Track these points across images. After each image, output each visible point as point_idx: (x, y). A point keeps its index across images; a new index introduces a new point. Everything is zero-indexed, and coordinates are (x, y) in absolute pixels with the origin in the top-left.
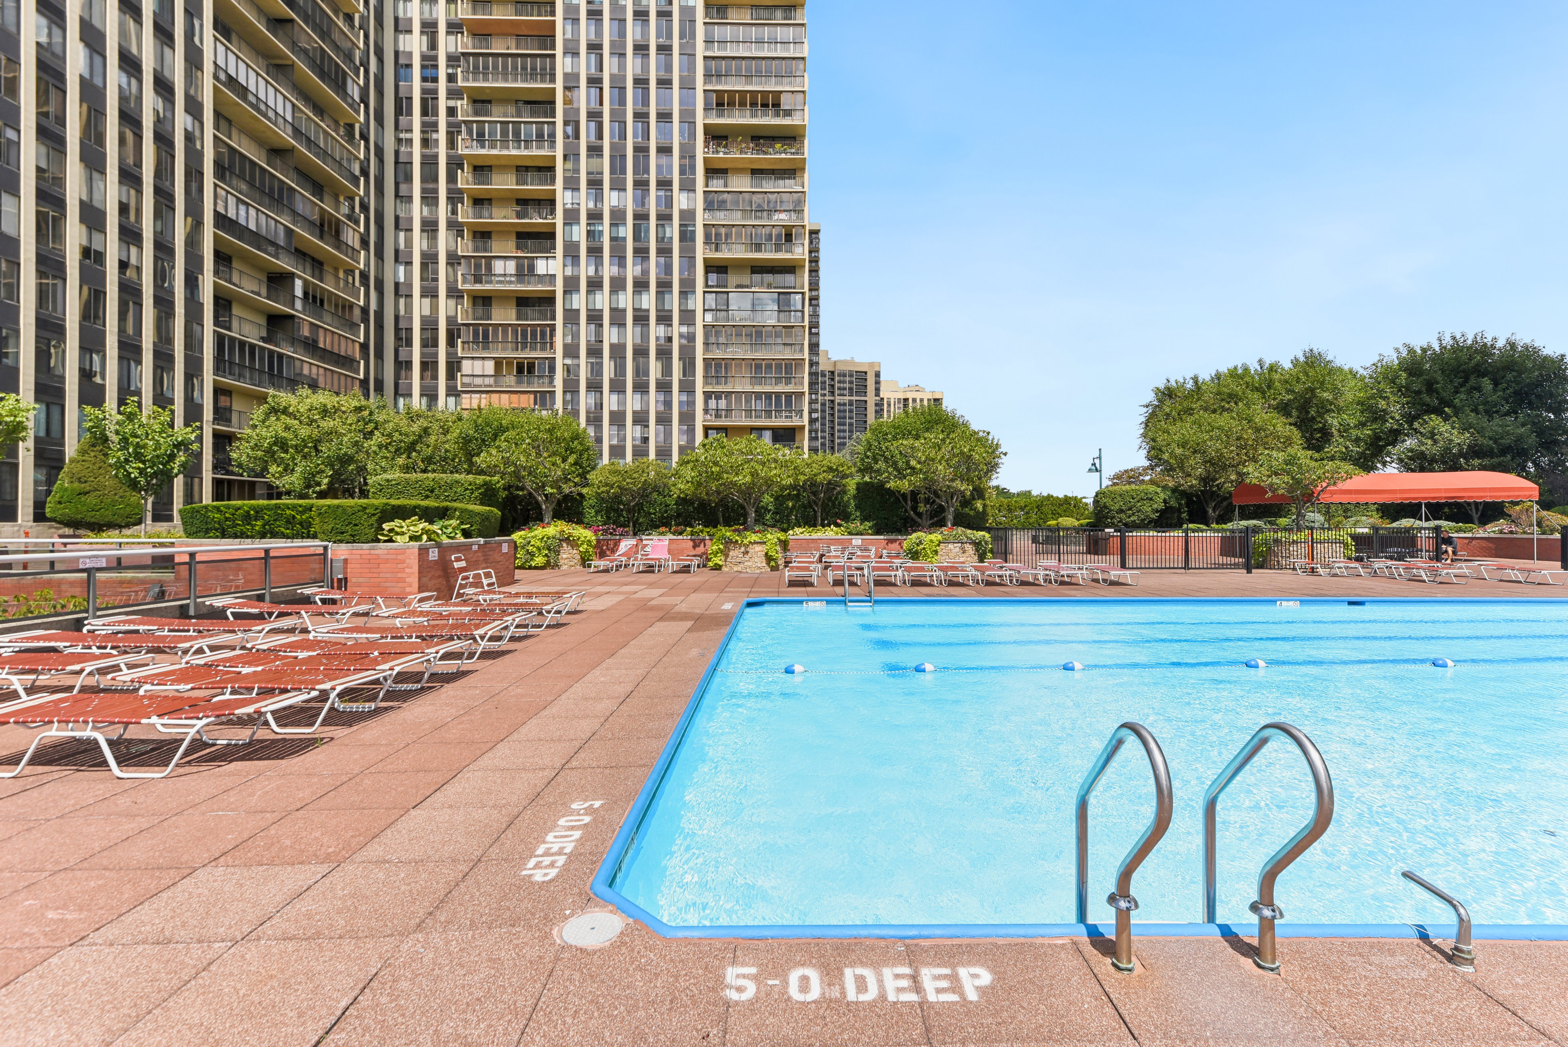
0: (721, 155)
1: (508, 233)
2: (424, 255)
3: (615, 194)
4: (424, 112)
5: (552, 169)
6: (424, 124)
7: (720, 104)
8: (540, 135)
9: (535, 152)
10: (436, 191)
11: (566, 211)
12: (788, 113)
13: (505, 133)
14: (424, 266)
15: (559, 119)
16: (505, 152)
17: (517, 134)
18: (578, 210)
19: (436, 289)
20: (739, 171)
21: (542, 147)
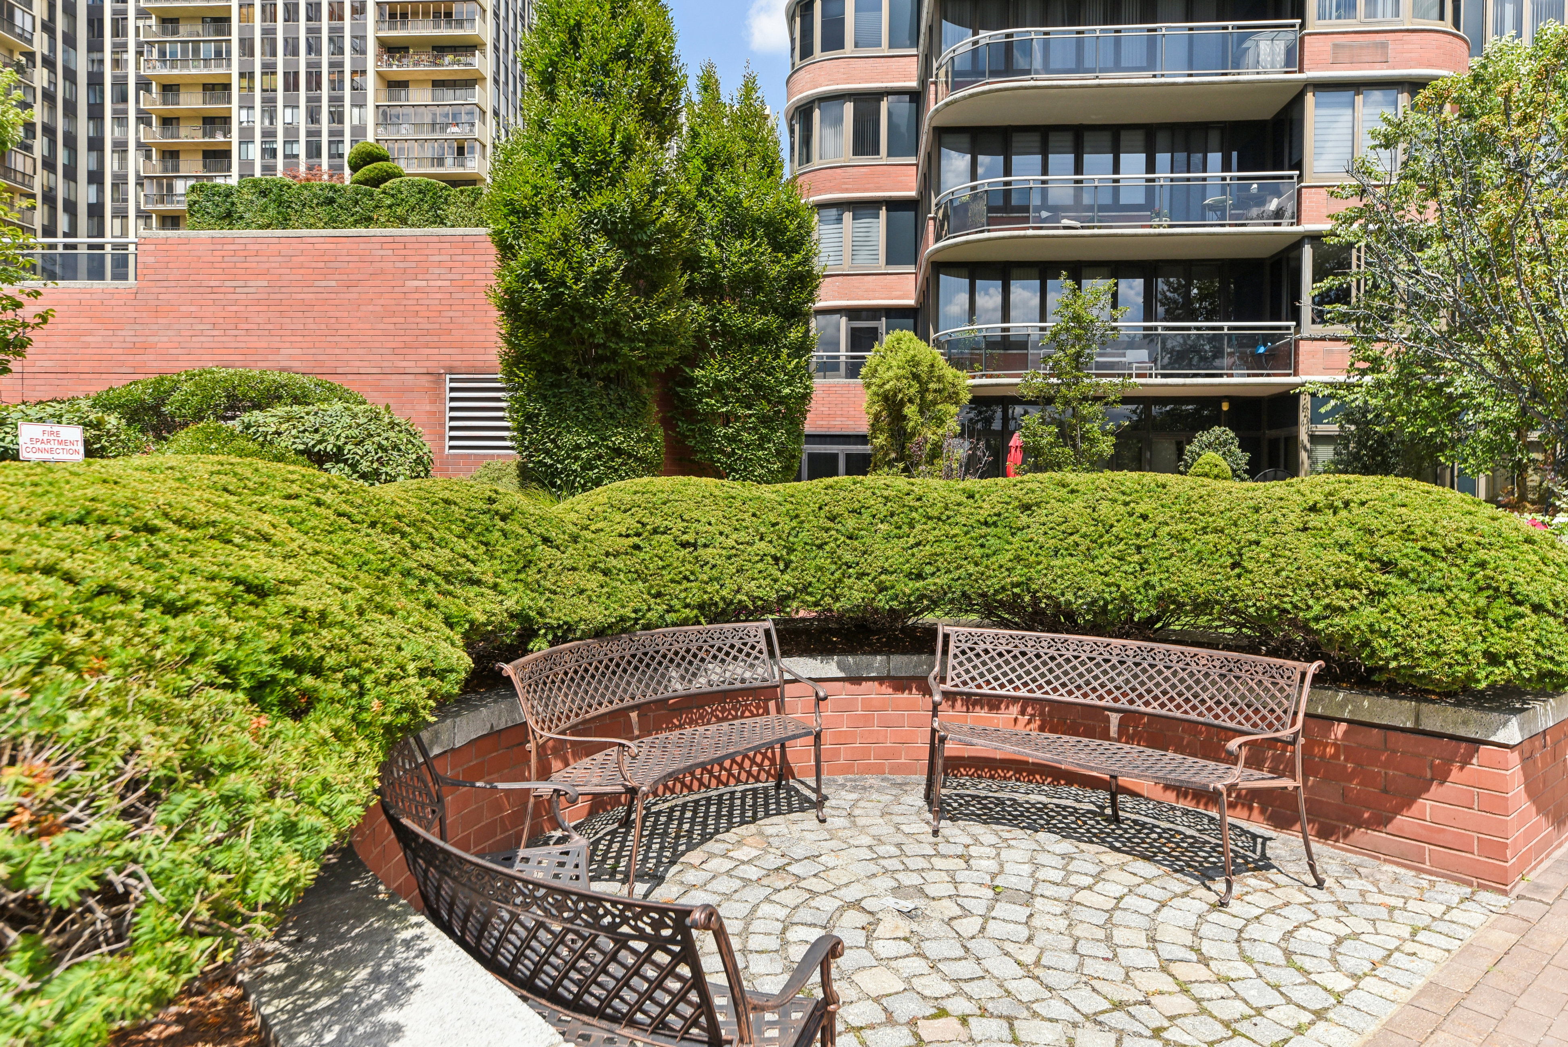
0: (395, 68)
1: (195, 151)
2: (115, 176)
3: (289, 111)
4: (115, 33)
5: (227, 87)
6: (114, 45)
7: (393, 16)
8: (218, 53)
9: (214, 71)
10: (125, 111)
11: (241, 130)
12: (460, 23)
13: (185, 52)
14: (114, 185)
15: (235, 38)
16: (185, 72)
17: (196, 51)
18: (253, 128)
19: (126, 210)
20: (420, 82)
21: (221, 66)
